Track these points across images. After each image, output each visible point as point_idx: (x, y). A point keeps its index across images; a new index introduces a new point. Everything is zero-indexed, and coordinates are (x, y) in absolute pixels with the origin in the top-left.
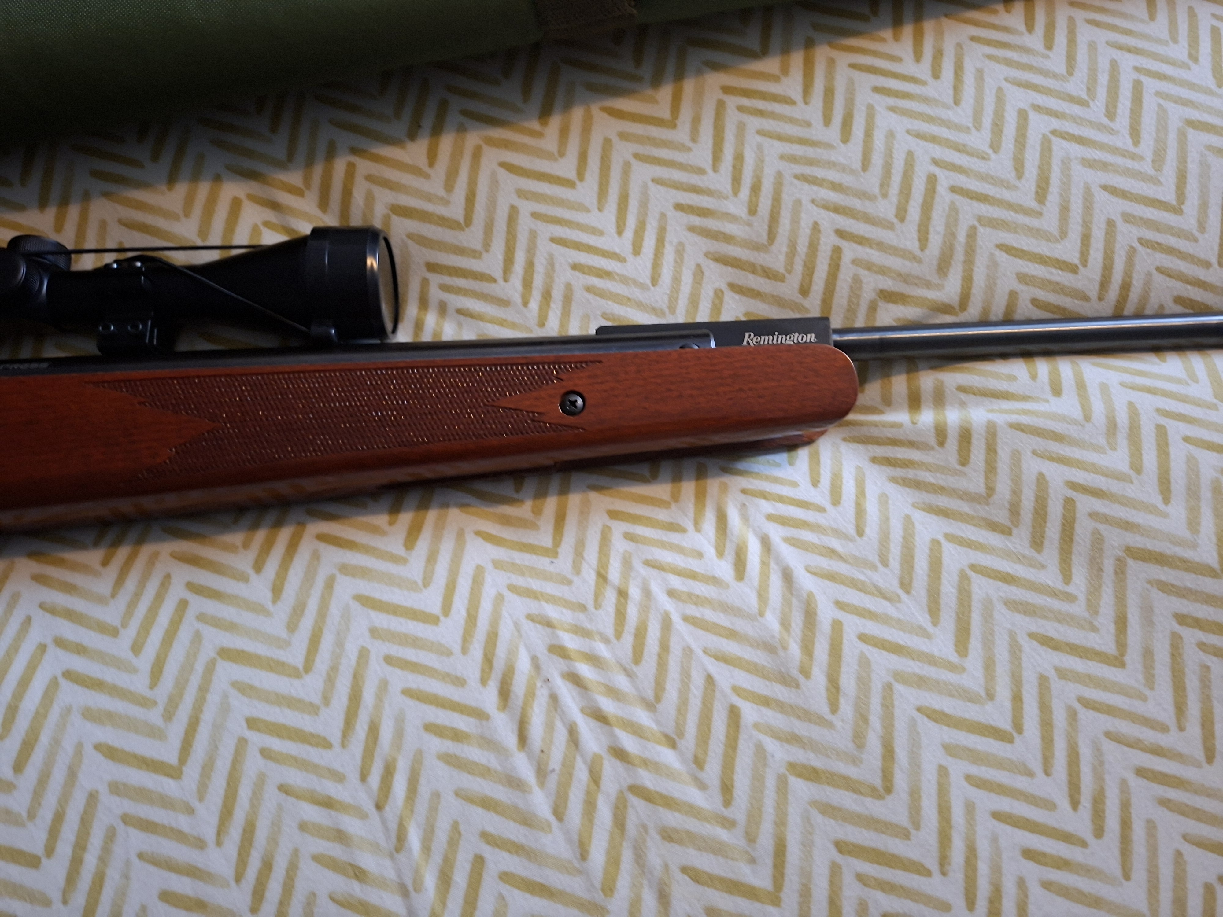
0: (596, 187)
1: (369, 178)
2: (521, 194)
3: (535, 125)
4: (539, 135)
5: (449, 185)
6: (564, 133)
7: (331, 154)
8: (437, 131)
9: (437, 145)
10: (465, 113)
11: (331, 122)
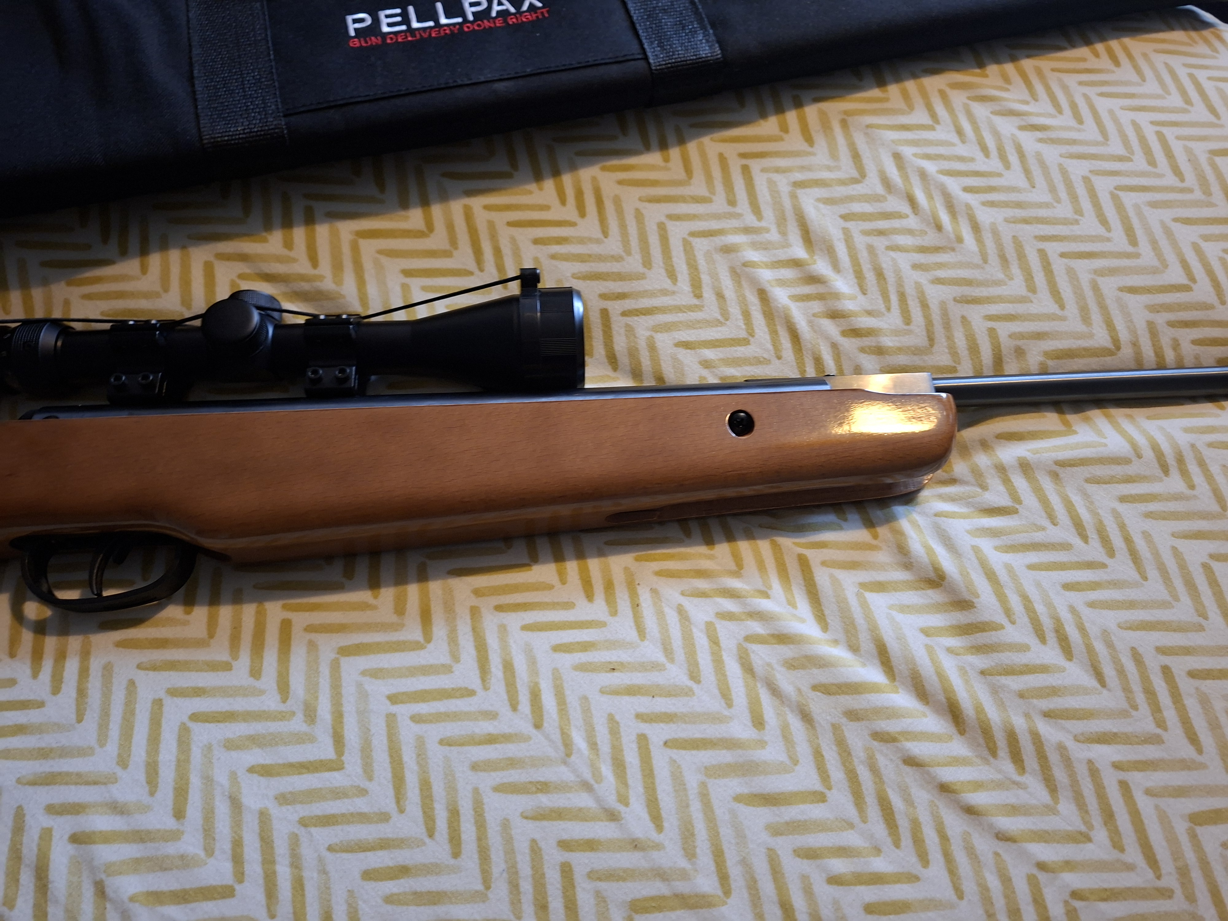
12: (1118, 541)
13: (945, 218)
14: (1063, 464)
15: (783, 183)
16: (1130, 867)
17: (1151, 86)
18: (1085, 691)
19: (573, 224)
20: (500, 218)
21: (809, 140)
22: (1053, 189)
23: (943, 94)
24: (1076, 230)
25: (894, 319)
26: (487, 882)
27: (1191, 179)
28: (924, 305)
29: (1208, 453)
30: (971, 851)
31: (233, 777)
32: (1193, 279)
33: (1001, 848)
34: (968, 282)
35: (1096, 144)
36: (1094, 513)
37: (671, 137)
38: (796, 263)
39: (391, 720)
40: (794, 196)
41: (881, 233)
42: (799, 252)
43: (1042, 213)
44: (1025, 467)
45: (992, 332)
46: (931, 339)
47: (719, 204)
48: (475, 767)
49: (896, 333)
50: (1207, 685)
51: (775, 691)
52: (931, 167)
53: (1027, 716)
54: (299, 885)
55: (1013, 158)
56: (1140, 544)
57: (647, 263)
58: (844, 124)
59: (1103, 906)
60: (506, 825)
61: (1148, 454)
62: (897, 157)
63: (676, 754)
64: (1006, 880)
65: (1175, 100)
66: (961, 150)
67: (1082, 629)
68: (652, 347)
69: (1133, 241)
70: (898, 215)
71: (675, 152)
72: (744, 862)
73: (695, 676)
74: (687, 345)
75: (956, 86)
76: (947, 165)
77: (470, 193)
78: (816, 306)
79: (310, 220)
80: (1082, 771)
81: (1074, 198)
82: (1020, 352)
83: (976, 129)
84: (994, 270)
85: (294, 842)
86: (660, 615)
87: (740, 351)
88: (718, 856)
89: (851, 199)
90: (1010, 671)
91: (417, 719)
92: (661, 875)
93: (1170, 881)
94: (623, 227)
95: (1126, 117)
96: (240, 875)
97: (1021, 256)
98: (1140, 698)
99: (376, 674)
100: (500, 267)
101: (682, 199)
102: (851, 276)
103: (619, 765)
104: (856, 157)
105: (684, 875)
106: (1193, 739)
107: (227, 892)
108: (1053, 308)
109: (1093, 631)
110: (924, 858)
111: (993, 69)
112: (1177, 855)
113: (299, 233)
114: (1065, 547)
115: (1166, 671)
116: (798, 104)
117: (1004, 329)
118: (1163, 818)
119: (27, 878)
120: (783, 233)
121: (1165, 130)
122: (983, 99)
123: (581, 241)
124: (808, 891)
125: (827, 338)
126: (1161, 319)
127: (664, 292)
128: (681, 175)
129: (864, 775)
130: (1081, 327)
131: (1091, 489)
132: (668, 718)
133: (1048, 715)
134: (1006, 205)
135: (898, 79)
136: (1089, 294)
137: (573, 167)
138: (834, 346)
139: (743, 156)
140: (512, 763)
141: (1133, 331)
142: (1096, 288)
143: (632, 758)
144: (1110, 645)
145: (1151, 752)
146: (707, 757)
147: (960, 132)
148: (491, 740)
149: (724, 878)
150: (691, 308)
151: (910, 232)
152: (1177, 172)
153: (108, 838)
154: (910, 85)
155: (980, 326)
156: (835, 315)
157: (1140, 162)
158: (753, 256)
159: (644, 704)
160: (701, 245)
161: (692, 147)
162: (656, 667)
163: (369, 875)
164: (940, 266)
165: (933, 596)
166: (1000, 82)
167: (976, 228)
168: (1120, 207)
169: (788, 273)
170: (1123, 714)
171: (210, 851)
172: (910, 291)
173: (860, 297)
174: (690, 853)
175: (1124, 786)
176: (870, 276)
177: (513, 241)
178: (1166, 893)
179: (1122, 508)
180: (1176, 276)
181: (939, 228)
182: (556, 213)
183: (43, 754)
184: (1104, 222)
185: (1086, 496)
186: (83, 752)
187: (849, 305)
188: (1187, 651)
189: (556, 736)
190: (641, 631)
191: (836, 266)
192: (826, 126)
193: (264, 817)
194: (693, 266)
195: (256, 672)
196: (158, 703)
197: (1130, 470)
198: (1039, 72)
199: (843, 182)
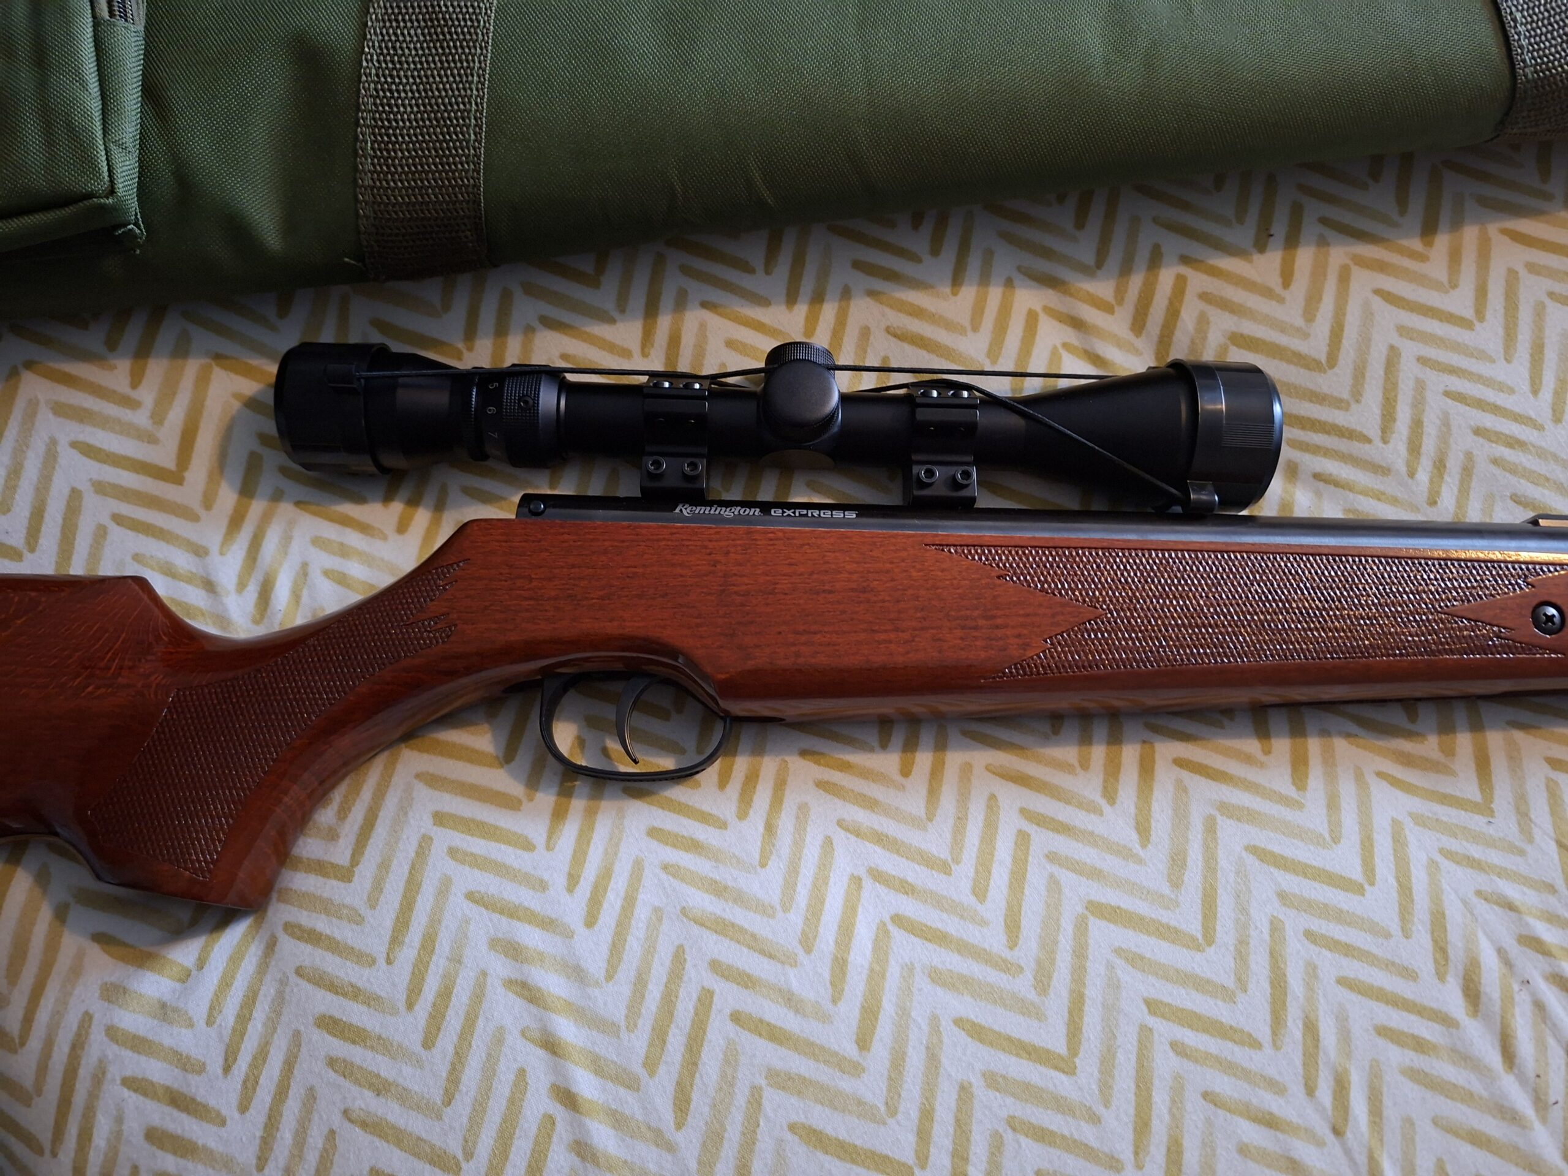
0: (1501, 331)
1: (1204, 297)
2: (1404, 331)
3: (1416, 244)
4: (1423, 258)
5: (1310, 314)
6: (1455, 257)
7: (1155, 261)
8: (1292, 242)
9: (1293, 261)
10: (1324, 221)
11: (1155, 220)
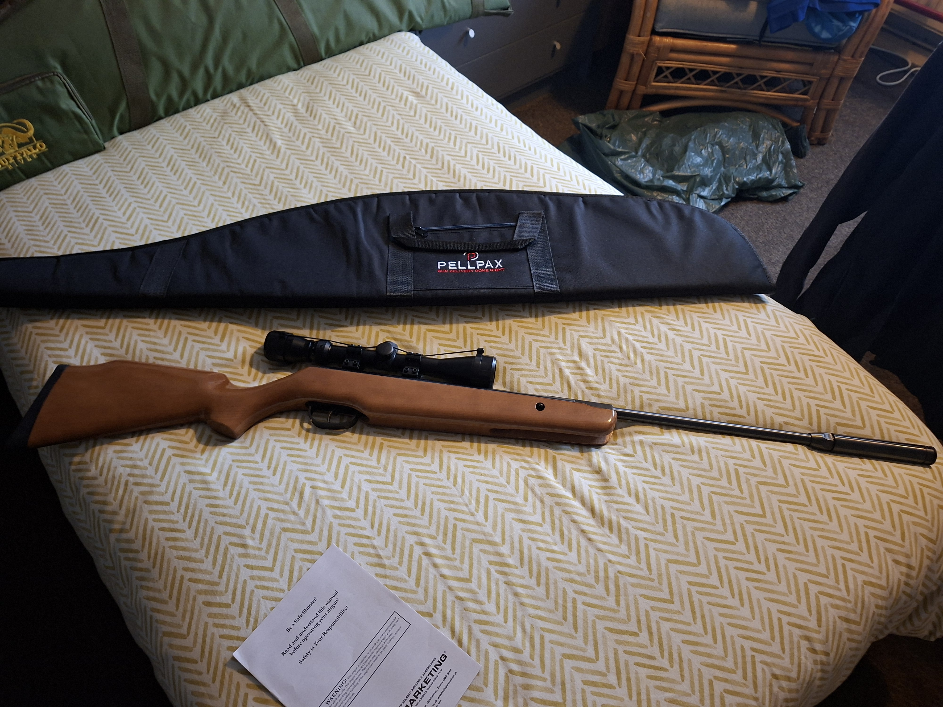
12: (667, 471)
13: (632, 355)
14: (654, 444)
15: (576, 335)
16: (641, 569)
17: (727, 321)
18: (641, 514)
19: (500, 337)
20: (475, 332)
21: (589, 322)
22: (676, 352)
23: (642, 314)
24: (681, 367)
25: (606, 386)
26: (430, 524)
27: (732, 356)
28: (618, 383)
29: (711, 450)
30: (587, 552)
31: (360, 481)
32: (722, 391)
33: (597, 552)
34: (636, 378)
35: (698, 339)
36: (662, 461)
37: (540, 314)
38: (575, 362)
39: (410, 476)
40: (578, 340)
41: (607, 357)
42: (577, 359)
43: (669, 359)
44: (641, 443)
45: (641, 397)
46: (619, 395)
47: (552, 338)
48: (433, 493)
49: (606, 391)
50: (686, 522)
51: (534, 492)
52: (630, 338)
53: (617, 517)
54: (374, 513)
55: (663, 339)
56: (676, 474)
57: (523, 354)
58: (602, 319)
59: (628, 578)
60: (439, 511)
61: (687, 446)
62: (619, 333)
63: (496, 502)
64: (596, 562)
65: (735, 328)
66: (644, 333)
67: (645, 495)
68: (519, 382)
69: (702, 374)
70: (615, 352)
71: (540, 319)
72: (511, 537)
73: (508, 482)
74: (531, 383)
75: (647, 311)
76: (637, 338)
77: (466, 322)
78: (579, 377)
79: (412, 323)
80: (632, 537)
81: (683, 356)
82: (650, 405)
83: (652, 327)
84: (647, 376)
85: (375, 501)
86: (501, 463)
87: (549, 388)
88: (503, 533)
89: (599, 344)
90: (616, 502)
91: (417, 476)
92: (484, 534)
93: (654, 576)
94: (517, 341)
95: (712, 331)
96: (357, 507)
97: (658, 373)
98: (660, 521)
99: (407, 462)
100: (472, 347)
101: (539, 335)
102: (593, 369)
103: (478, 502)
104: (604, 330)
105: (491, 535)
106: (676, 537)
107: (353, 510)
108: (665, 392)
109: (649, 497)
110: (570, 549)
111: (665, 307)
112: (659, 569)
113: (408, 327)
114: (648, 470)
115: (673, 515)
116: (588, 309)
117: (645, 397)
118: (658, 558)
119: (297, 495)
120: (572, 351)
121: (727, 338)
122: (657, 317)
123: (501, 343)
124: (530, 549)
125: (581, 389)
126: (706, 403)
127: (527, 364)
128: (541, 327)
129: (557, 522)
130: (675, 400)
131: (663, 453)
132: (497, 492)
133: (625, 518)
134: (656, 354)
135: (627, 306)
136: (680, 389)
137: (503, 319)
138: (583, 391)
139: (564, 324)
140: (444, 494)
141: (695, 405)
142: (683, 388)
143: (482, 500)
144: (654, 502)
145: (659, 538)
146: (506, 505)
147: (645, 328)
148: (439, 486)
149: (503, 539)
150: (535, 371)
151: (618, 358)
152: (727, 353)
153: (321, 489)
154: (631, 309)
155: (637, 394)
156: (585, 381)
157: (713, 347)
158: (560, 357)
159: (490, 487)
160: (542, 351)
161: (546, 318)
162: (496, 477)
163: (395, 515)
164: (627, 371)
165: (597, 476)
166: (666, 312)
167: (643, 361)
168: (700, 362)
169: (571, 365)
170: (653, 524)
171: (350, 499)
172: (614, 378)
173: (595, 377)
174: (494, 530)
175: (647, 546)
176: (600, 371)
177: (478, 339)
178: (652, 580)
179: (673, 462)
180: (716, 388)
181: (629, 358)
182: (495, 333)
183: (306, 464)
184: (693, 366)
185: (660, 455)
186: (317, 466)
187: (590, 379)
188: (682, 510)
189: (460, 490)
190: (494, 467)
191: (588, 365)
192: (596, 319)
193: (367, 493)
194: (538, 357)
195: (371, 455)
196: (340, 457)
197: (679, 450)
198: (683, 311)
199: (597, 338)
